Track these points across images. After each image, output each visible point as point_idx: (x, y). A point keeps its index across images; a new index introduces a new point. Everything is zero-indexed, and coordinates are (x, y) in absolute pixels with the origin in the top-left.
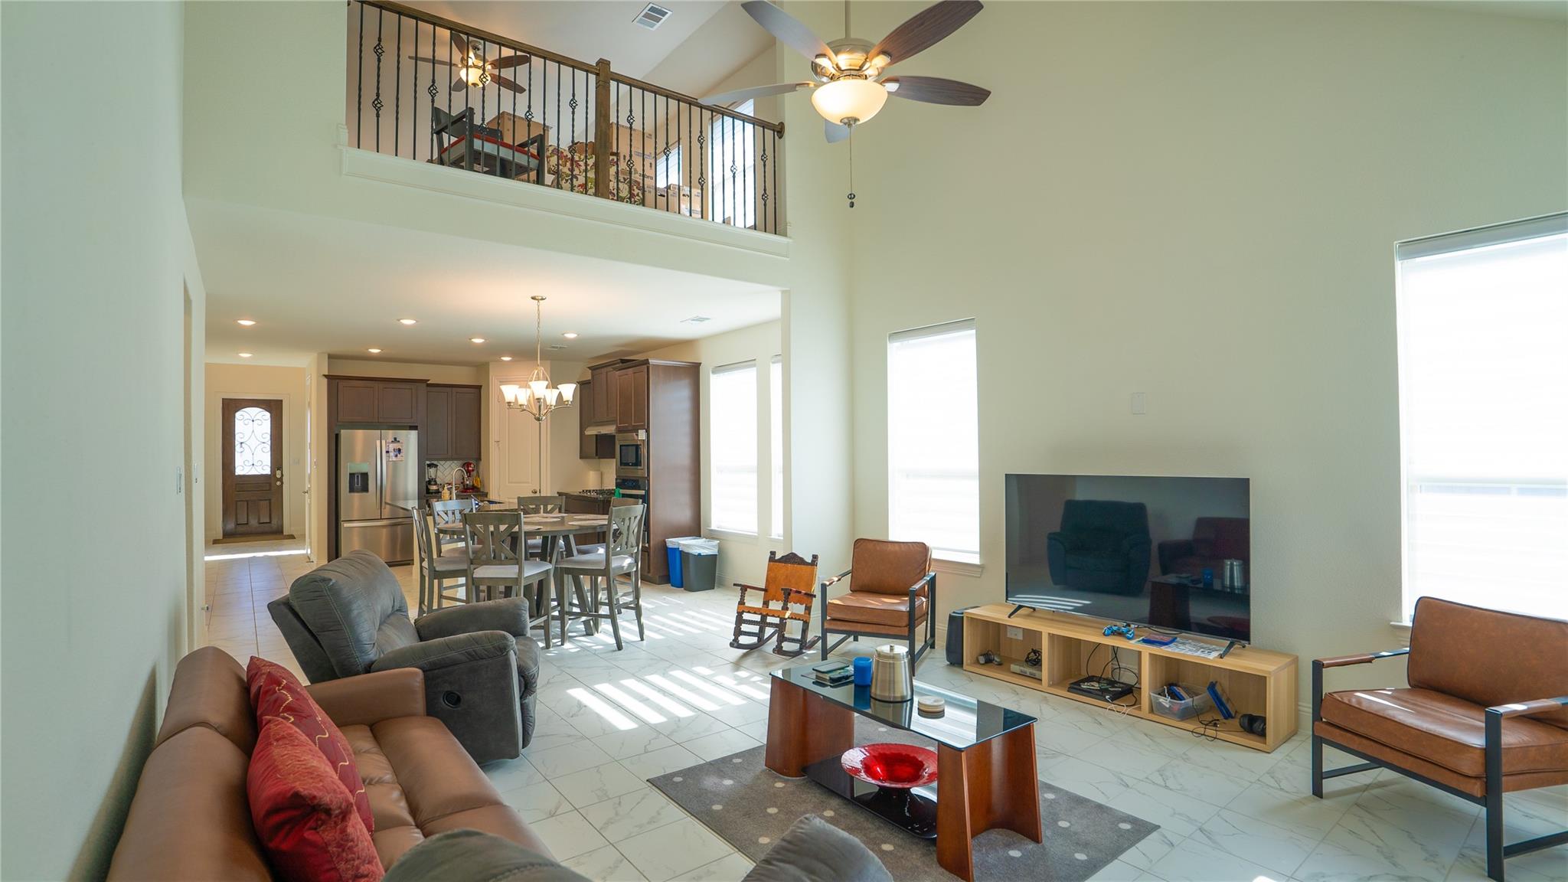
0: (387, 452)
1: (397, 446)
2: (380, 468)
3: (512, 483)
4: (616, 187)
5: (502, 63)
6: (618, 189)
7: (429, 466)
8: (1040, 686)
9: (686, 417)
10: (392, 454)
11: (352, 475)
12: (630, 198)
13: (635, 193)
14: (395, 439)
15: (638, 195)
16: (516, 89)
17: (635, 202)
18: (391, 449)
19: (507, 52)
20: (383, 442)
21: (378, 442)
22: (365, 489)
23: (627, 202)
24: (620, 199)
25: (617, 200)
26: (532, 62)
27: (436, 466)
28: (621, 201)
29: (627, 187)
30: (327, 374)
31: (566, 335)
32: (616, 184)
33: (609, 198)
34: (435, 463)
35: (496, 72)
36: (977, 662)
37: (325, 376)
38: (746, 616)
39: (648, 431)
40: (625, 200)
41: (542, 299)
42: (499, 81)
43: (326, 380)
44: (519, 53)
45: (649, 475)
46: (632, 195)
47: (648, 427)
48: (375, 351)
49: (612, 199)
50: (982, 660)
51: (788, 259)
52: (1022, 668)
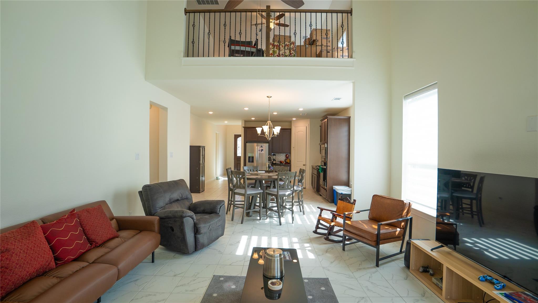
0: (259, 150)
1: (262, 148)
2: (256, 155)
3: (298, 161)
4: (284, 52)
5: (279, 17)
6: (285, 52)
7: (273, 155)
8: (441, 297)
9: (346, 139)
10: (260, 151)
11: (249, 157)
12: (290, 55)
13: (292, 53)
14: (261, 146)
15: (293, 53)
16: (285, 25)
17: (292, 56)
18: (260, 150)
19: (278, 14)
20: (258, 147)
21: (257, 147)
22: (253, 162)
23: (289, 57)
24: (286, 56)
25: (285, 57)
26: (285, 16)
27: (275, 155)
28: (286, 57)
29: (288, 51)
30: (244, 126)
31: (299, 109)
32: (284, 51)
33: (269, 57)
34: (275, 154)
35: (278, 22)
36: (418, 270)
37: (243, 127)
38: (321, 222)
39: (327, 144)
40: (288, 56)
41: (270, 97)
42: (279, 25)
43: (243, 128)
44: (281, 13)
45: (327, 161)
46: (291, 54)
47: (327, 142)
48: (253, 119)
49: (283, 57)
50: (421, 269)
51: (354, 68)
52: (437, 282)
